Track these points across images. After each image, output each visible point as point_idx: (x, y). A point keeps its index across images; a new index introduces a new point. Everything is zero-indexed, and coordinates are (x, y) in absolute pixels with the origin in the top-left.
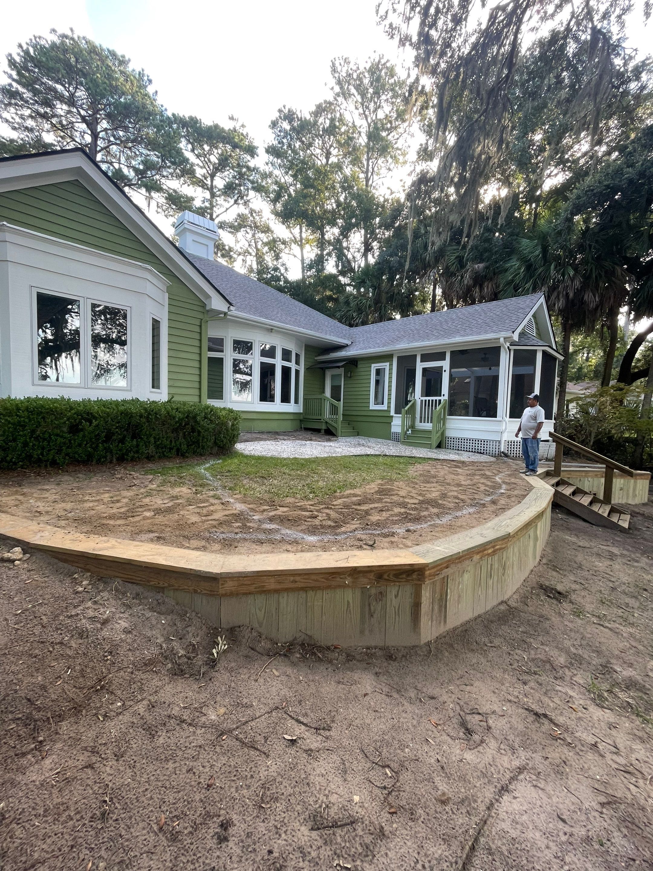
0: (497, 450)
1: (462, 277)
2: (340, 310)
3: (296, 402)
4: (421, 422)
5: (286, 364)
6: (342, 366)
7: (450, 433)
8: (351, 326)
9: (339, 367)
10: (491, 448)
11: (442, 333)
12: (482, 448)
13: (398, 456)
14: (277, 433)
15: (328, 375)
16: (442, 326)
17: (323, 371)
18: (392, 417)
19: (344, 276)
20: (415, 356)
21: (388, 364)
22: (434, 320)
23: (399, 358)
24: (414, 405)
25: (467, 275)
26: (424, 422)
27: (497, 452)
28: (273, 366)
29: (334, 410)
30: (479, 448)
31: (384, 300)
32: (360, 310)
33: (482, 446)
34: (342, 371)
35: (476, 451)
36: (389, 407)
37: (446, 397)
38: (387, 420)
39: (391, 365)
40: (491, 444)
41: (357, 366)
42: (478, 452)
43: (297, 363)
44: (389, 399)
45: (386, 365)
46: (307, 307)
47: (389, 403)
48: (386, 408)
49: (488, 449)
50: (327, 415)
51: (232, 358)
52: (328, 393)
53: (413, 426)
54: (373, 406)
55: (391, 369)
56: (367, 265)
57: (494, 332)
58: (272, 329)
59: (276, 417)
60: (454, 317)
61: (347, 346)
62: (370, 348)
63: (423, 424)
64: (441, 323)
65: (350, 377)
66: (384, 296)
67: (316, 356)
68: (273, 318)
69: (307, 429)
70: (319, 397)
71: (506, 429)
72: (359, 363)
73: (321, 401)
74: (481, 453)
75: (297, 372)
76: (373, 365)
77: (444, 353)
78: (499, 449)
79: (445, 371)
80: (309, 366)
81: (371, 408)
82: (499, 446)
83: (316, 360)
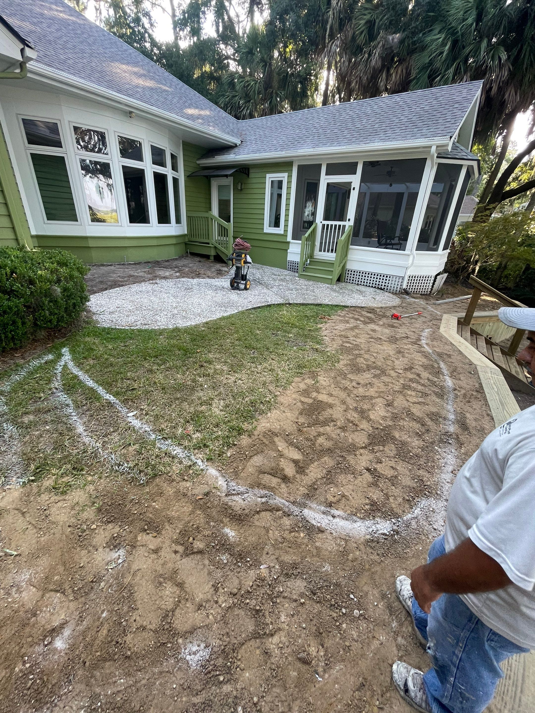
0: (399, 287)
1: (370, 55)
2: (223, 95)
3: (178, 221)
4: (320, 251)
5: (160, 170)
6: (231, 175)
7: (351, 266)
8: (238, 118)
9: (226, 176)
10: (394, 285)
11: (356, 134)
12: (383, 284)
13: (303, 304)
14: (157, 264)
15: (215, 185)
16: (353, 124)
17: (208, 179)
18: (289, 243)
19: (226, 44)
20: (320, 166)
21: (286, 175)
22: (344, 115)
23: (301, 168)
24: (314, 231)
25: (377, 53)
26: (324, 251)
27: (398, 289)
28: (142, 172)
29: (223, 231)
30: (380, 283)
31: (275, 84)
32: (247, 97)
33: (384, 281)
34: (230, 181)
35: (377, 286)
36: (286, 231)
37: (352, 223)
38: (283, 246)
39: (290, 176)
40: (394, 279)
41: (248, 175)
42: (378, 288)
43: (175, 168)
44: (286, 221)
45: (283, 176)
46: (181, 83)
47: (286, 226)
48: (282, 232)
49: (389, 285)
50: (215, 236)
51: (78, 157)
52: (215, 211)
53: (311, 256)
54: (268, 229)
55: (289, 182)
56: (254, 28)
57: (425, 136)
58: (131, 112)
59: (155, 242)
60: (369, 111)
61: (236, 146)
62: (265, 151)
63: (322, 253)
64: (353, 119)
65: (241, 190)
66: (276, 78)
67: (199, 159)
68: (130, 92)
69: (194, 254)
70: (206, 215)
71: (412, 263)
72: (251, 171)
73: (208, 220)
74: (381, 289)
75: (176, 181)
76: (268, 176)
77: (356, 164)
78: (401, 285)
79: (354, 189)
80: (190, 173)
81: (265, 231)
82: (402, 282)
83: (199, 164)
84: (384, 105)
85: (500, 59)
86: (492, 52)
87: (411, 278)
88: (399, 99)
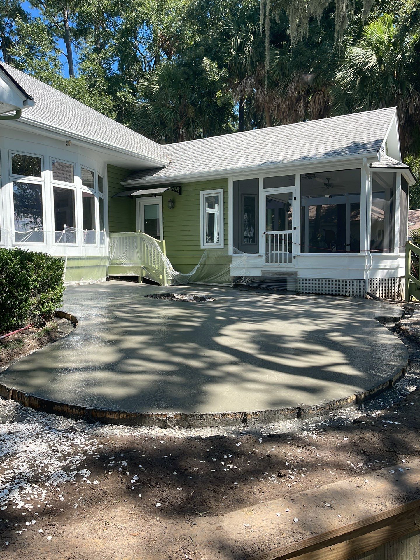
5: (89, 190)
6: (161, 194)
8: (161, 142)
9: (154, 195)
10: (355, 289)
15: (139, 206)
17: (133, 199)
18: (231, 257)
20: (257, 180)
21: (222, 191)
23: (236, 184)
27: (362, 294)
28: (71, 193)
34: (158, 200)
36: (226, 246)
37: (298, 231)
38: (225, 261)
39: (226, 192)
40: (355, 283)
41: (182, 194)
43: (101, 189)
44: (226, 235)
45: (218, 192)
47: (226, 240)
48: (222, 247)
49: (351, 290)
54: (205, 245)
55: (226, 198)
61: (164, 167)
65: (172, 208)
67: (123, 180)
71: (370, 266)
72: (183, 189)
75: (101, 201)
76: (202, 193)
77: (294, 177)
78: (363, 289)
79: (295, 199)
80: (115, 194)
81: (202, 247)
82: (363, 286)
83: (123, 185)
84: (310, 129)
85: (408, 90)
86: (400, 84)
87: (373, 282)
88: (323, 123)
